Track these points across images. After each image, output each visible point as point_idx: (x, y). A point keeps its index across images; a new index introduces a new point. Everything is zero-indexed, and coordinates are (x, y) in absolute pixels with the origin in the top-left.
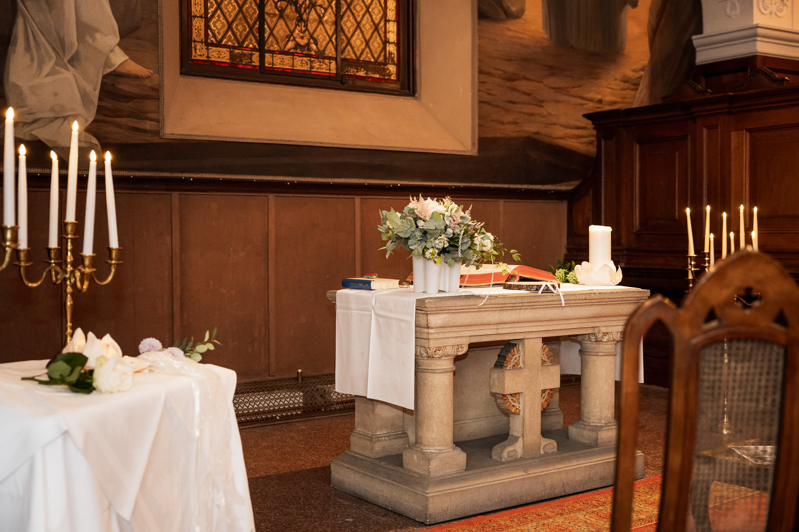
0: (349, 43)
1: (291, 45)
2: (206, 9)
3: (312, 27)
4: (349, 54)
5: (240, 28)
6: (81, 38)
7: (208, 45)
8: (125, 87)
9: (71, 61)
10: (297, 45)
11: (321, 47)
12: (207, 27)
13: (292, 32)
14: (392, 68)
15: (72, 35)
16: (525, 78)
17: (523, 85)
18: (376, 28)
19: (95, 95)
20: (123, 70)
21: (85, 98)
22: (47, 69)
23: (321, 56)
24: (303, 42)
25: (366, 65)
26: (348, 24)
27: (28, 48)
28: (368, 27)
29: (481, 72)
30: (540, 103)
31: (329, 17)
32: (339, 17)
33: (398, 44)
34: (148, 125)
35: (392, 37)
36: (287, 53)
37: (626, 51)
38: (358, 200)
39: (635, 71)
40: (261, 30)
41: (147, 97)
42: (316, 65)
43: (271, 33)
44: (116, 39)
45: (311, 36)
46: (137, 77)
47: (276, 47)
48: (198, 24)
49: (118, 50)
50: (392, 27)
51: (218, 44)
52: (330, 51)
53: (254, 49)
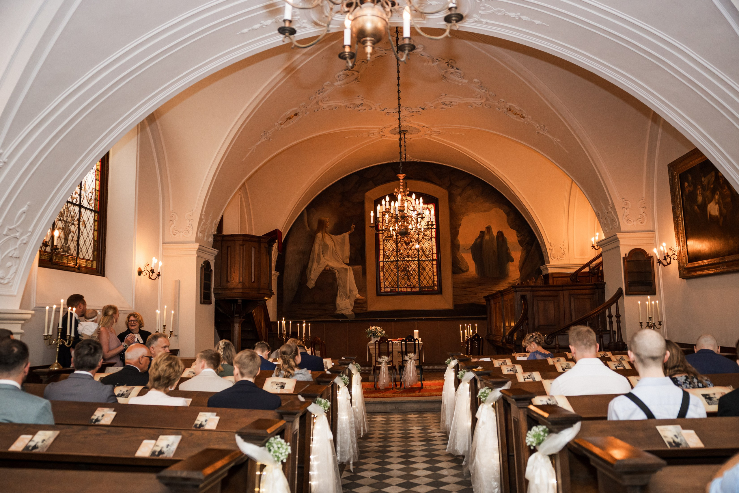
0: (422, 283)
1: (406, 285)
2: (384, 280)
3: (411, 280)
4: (422, 285)
5: (392, 283)
6: (350, 293)
7: (384, 288)
8: (359, 301)
9: (348, 298)
10: (408, 285)
11: (414, 284)
12: (384, 284)
13: (406, 282)
14: (436, 287)
15: (348, 292)
16: (469, 287)
17: (469, 289)
18: (430, 278)
19: (353, 304)
20: (359, 298)
21: (351, 304)
22: (344, 300)
23: (414, 287)
24: (409, 284)
25: (428, 288)
26: (422, 278)
27: (340, 296)
28: (427, 278)
29: (454, 287)
30: (476, 294)
31: (417, 277)
32: (419, 277)
33: (437, 281)
34: (364, 309)
35: (436, 279)
36: (405, 287)
37: (510, 275)
38: (416, 322)
39: (514, 280)
40: (398, 283)
41: (364, 303)
42: (413, 289)
43: (401, 283)
44: (357, 292)
45: (412, 283)
46: (362, 299)
47: (402, 286)
48: (382, 284)
49: (358, 294)
50: (435, 277)
51: (387, 288)
52: (417, 285)
53: (396, 288)
